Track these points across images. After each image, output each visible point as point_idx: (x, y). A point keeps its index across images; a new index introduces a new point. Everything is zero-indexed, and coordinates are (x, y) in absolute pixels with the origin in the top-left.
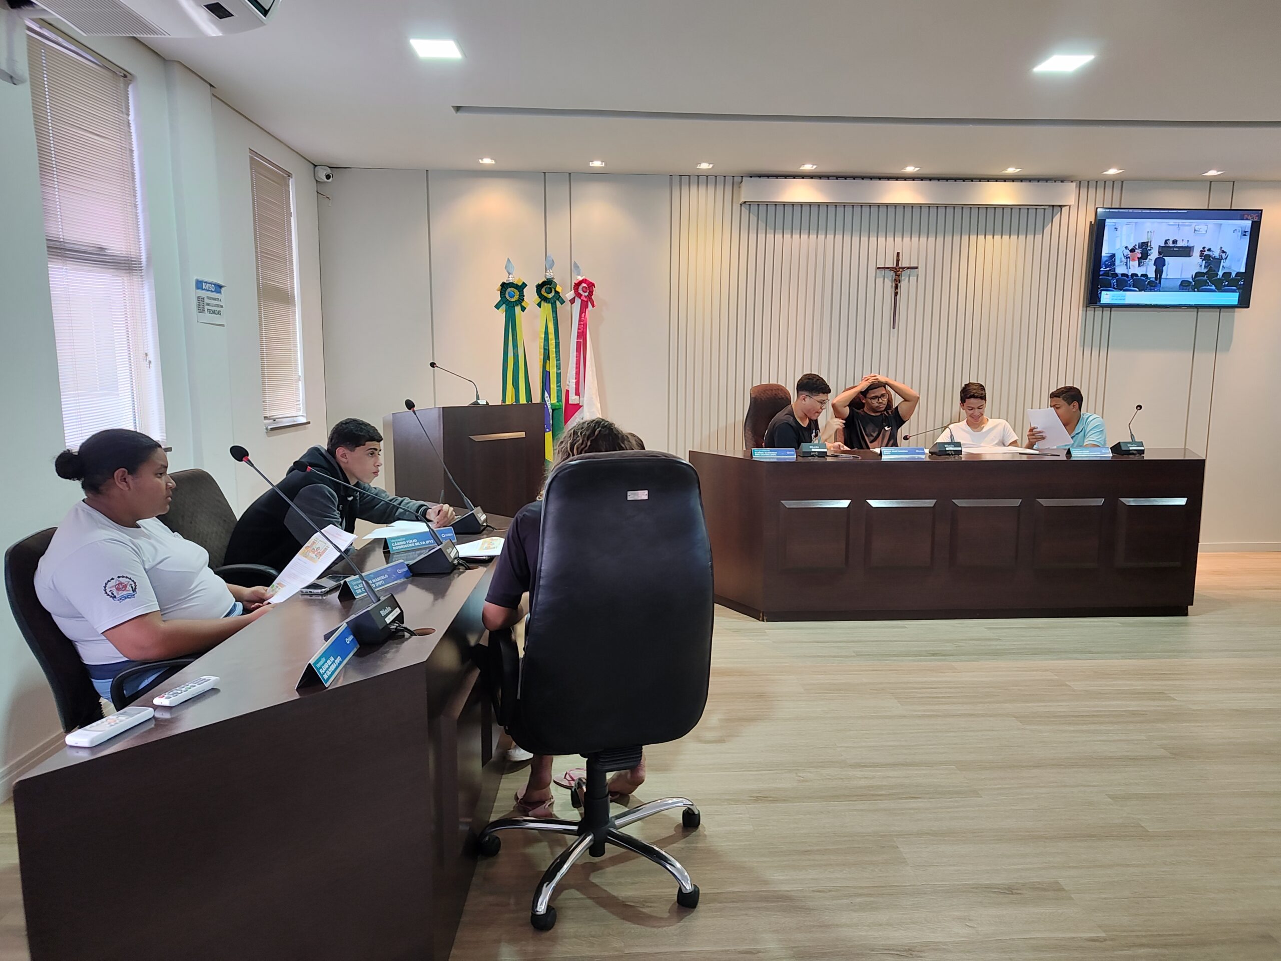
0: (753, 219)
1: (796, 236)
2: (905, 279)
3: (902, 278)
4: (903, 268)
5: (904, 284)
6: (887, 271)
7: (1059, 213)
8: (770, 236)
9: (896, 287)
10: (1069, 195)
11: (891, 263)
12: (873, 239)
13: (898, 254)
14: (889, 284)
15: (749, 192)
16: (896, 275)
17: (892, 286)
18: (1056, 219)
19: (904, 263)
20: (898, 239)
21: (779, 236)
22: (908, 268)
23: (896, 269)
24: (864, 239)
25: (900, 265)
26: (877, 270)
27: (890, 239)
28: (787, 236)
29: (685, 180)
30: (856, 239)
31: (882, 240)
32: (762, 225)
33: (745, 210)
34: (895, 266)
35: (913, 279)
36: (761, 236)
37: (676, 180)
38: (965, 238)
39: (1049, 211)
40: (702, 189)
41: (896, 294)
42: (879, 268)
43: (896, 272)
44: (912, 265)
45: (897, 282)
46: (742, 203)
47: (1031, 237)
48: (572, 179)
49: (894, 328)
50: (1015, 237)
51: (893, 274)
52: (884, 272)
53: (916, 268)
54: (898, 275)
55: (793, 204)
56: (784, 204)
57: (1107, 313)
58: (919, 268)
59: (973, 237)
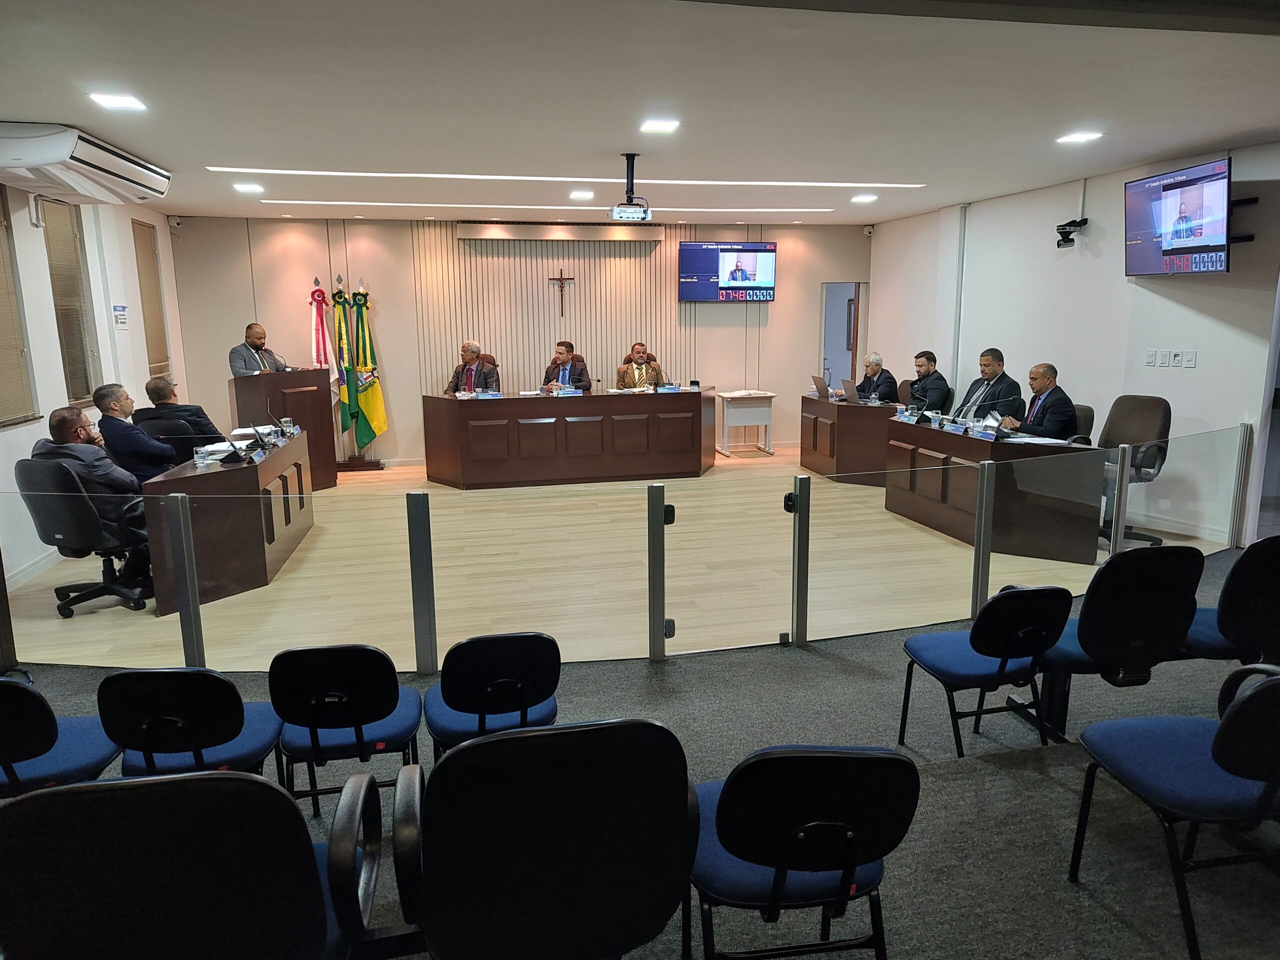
0: (467, 248)
1: (496, 259)
2: (567, 286)
3: (565, 285)
4: (565, 279)
5: (566, 288)
6: (556, 281)
7: (660, 245)
8: (479, 259)
9: (562, 291)
10: (661, 235)
11: (557, 276)
12: (545, 261)
13: (561, 270)
14: (557, 288)
15: (461, 232)
17: (559, 290)
18: (658, 249)
19: (565, 276)
20: (561, 261)
21: (484, 259)
22: (568, 279)
23: (561, 279)
24: (539, 261)
25: (563, 277)
26: (550, 281)
27: (556, 261)
28: (490, 259)
29: (420, 224)
30: (534, 261)
31: (550, 261)
32: (473, 252)
33: (461, 243)
34: (560, 277)
35: (572, 286)
37: (414, 224)
38: (603, 259)
39: (653, 245)
40: (432, 229)
41: (562, 295)
42: (550, 279)
43: (561, 281)
44: (570, 277)
45: (562, 288)
46: (458, 239)
47: (643, 259)
48: (344, 222)
49: (562, 316)
50: (633, 259)
51: (559, 282)
52: (553, 281)
53: (573, 279)
54: (562, 284)
55: (492, 240)
56: (487, 240)
57: (693, 305)
58: (575, 279)
59: (608, 259)
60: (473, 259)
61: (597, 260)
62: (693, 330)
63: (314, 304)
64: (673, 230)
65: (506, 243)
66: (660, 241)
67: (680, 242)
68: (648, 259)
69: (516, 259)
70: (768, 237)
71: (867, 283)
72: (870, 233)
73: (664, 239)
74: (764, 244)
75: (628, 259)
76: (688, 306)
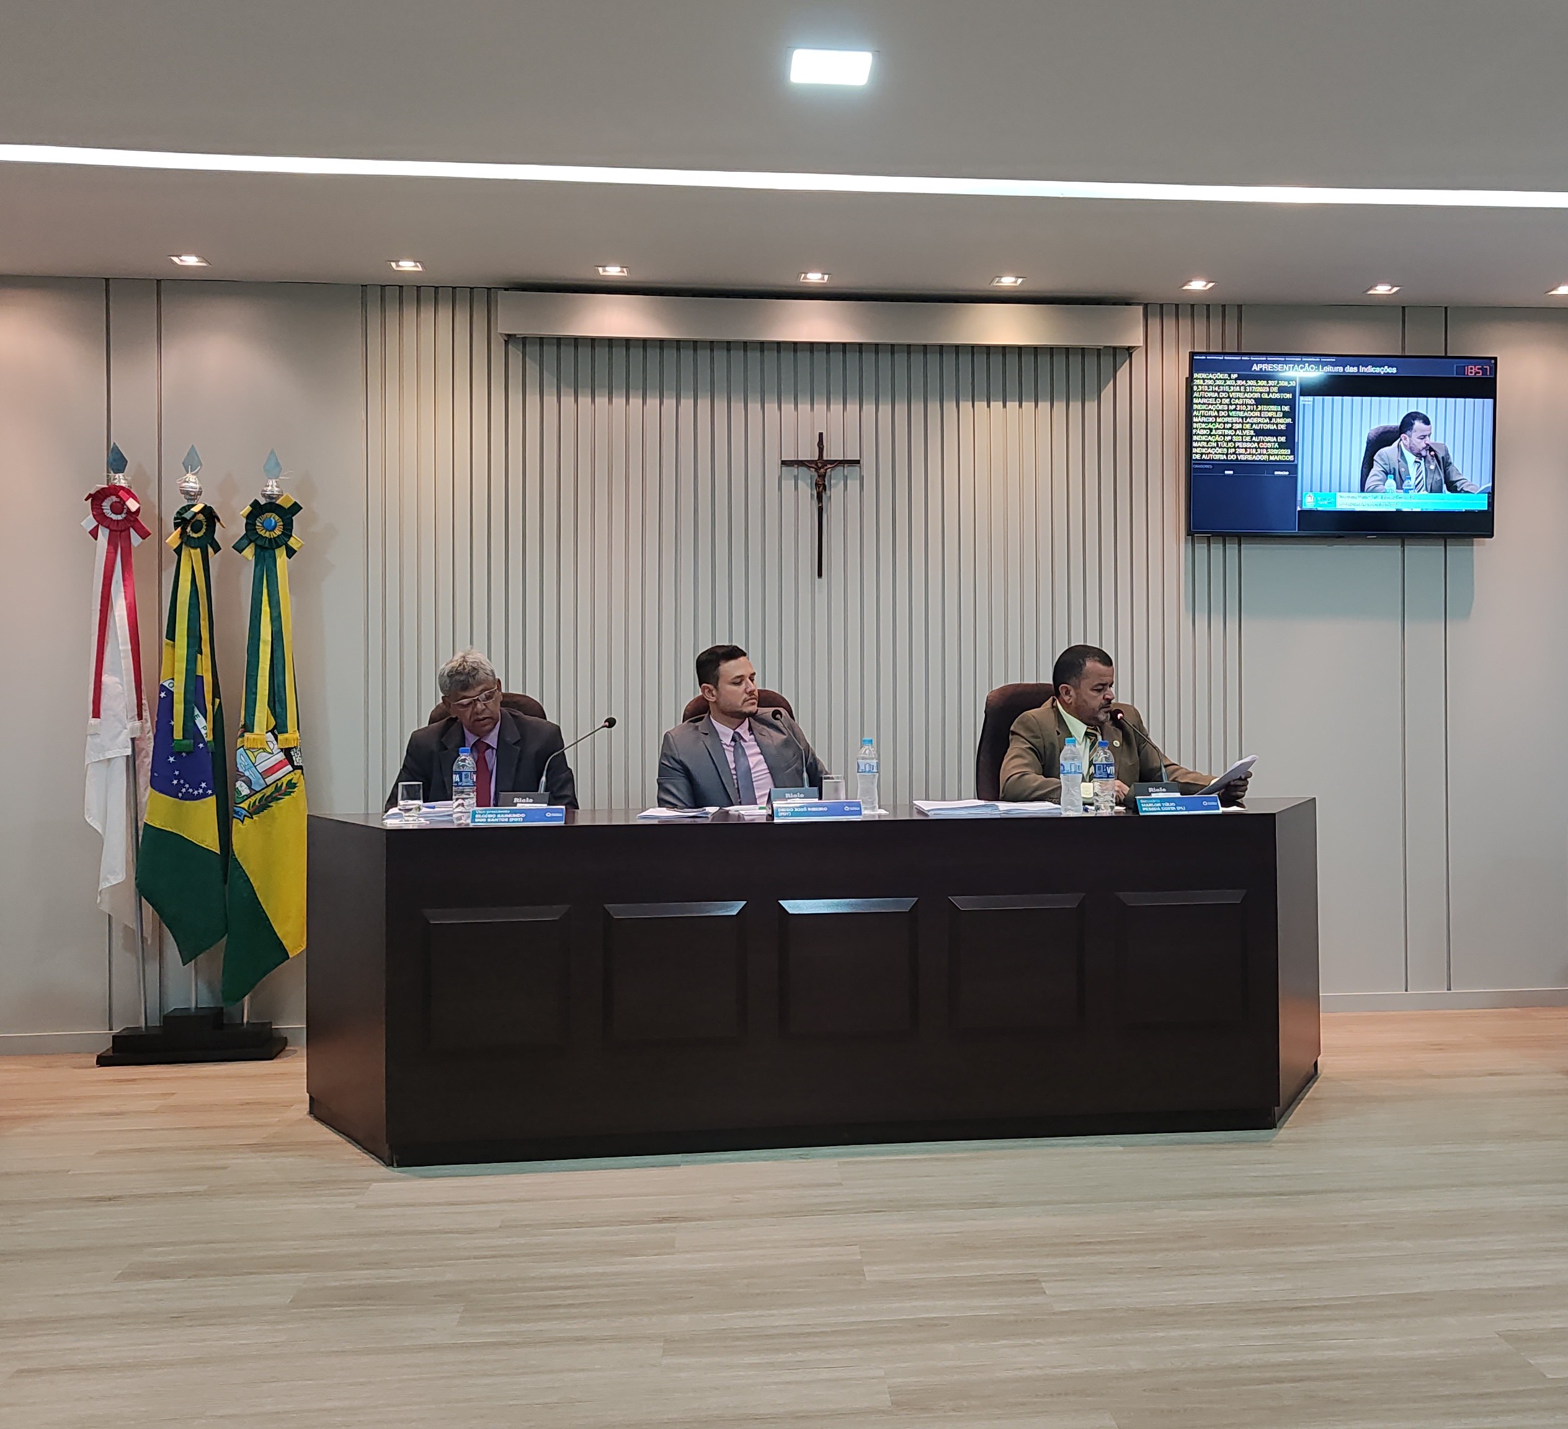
0: (533, 366)
1: (619, 401)
2: (836, 485)
3: (833, 482)
4: (831, 462)
5: (835, 492)
6: (803, 469)
7: (1128, 361)
8: (568, 401)
9: (820, 498)
11: (808, 453)
12: (771, 407)
13: (821, 435)
14: (806, 490)
16: (819, 476)
17: (812, 495)
18: (1123, 373)
19: (833, 453)
20: (820, 407)
21: (585, 400)
22: (842, 462)
23: (817, 465)
24: (754, 408)
25: (825, 458)
26: (784, 468)
27: (804, 408)
28: (602, 401)
29: (392, 294)
30: (737, 408)
31: (788, 408)
32: (550, 379)
33: (515, 353)
34: (816, 458)
35: (853, 485)
36: (550, 400)
37: (375, 294)
39: (1107, 362)
40: (427, 314)
41: (821, 511)
42: (784, 463)
43: (817, 470)
44: (849, 458)
45: (821, 489)
46: (509, 339)
47: (1075, 406)
49: (820, 575)
50: (1044, 406)
51: (812, 473)
52: (794, 470)
53: (858, 462)
54: (823, 477)
55: (611, 342)
56: (593, 341)
57: (1232, 549)
58: (864, 462)
59: (966, 405)
61: (934, 407)
62: (1232, 625)
63: (103, 534)
64: (1169, 320)
66: (1129, 350)
67: (1192, 354)
68: (1092, 406)
69: (683, 401)
73: (1140, 343)
74: (1456, 364)
75: (1028, 405)
76: (1217, 549)
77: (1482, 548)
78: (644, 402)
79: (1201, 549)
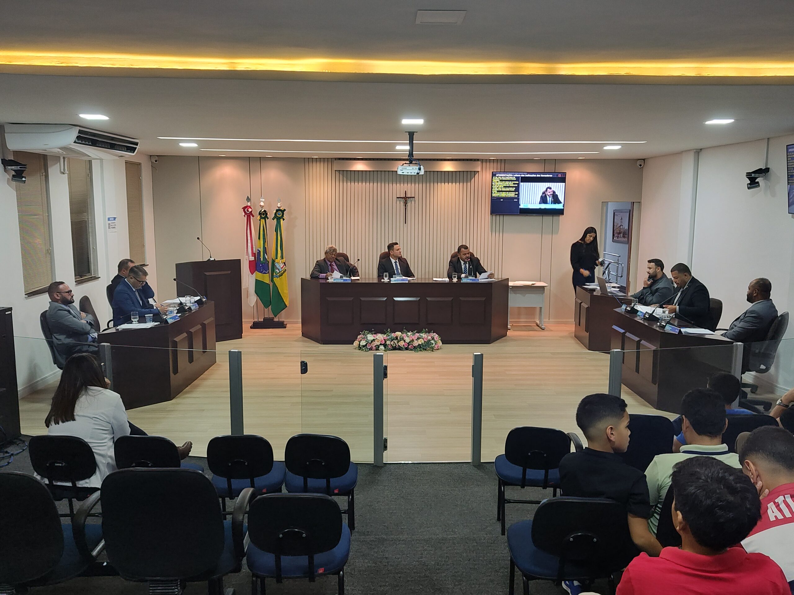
0: (341, 176)
1: (360, 184)
3: (408, 202)
4: (408, 197)
5: (409, 204)
6: (402, 199)
7: (477, 174)
8: (349, 184)
9: (405, 206)
10: (478, 167)
11: (403, 195)
12: (394, 185)
13: (406, 191)
14: (402, 204)
15: (337, 166)
18: (476, 177)
19: (408, 195)
20: (406, 185)
21: (353, 184)
22: (411, 197)
24: (390, 185)
25: (407, 196)
27: (402, 185)
28: (356, 184)
29: (311, 161)
30: (387, 185)
31: (398, 185)
33: (337, 174)
34: (405, 196)
35: (413, 202)
37: (307, 160)
39: (473, 174)
40: (318, 165)
41: (406, 209)
42: (397, 198)
43: (405, 199)
44: (412, 196)
45: (406, 203)
46: (335, 170)
47: (465, 184)
48: (261, 160)
49: (405, 223)
50: (458, 184)
51: (404, 200)
52: (400, 199)
53: (414, 197)
54: (406, 201)
55: (358, 171)
56: (354, 171)
57: (502, 217)
58: (415, 197)
59: (439, 184)
60: (345, 184)
61: (432, 184)
62: (501, 234)
64: (488, 164)
65: (368, 173)
66: (478, 171)
67: (493, 172)
68: (469, 184)
69: (374, 184)
70: (561, 169)
71: (639, 202)
72: (640, 165)
73: (480, 170)
74: (556, 174)
75: (454, 184)
76: (498, 217)
77: (561, 217)
78: (366, 184)
79: (494, 217)
